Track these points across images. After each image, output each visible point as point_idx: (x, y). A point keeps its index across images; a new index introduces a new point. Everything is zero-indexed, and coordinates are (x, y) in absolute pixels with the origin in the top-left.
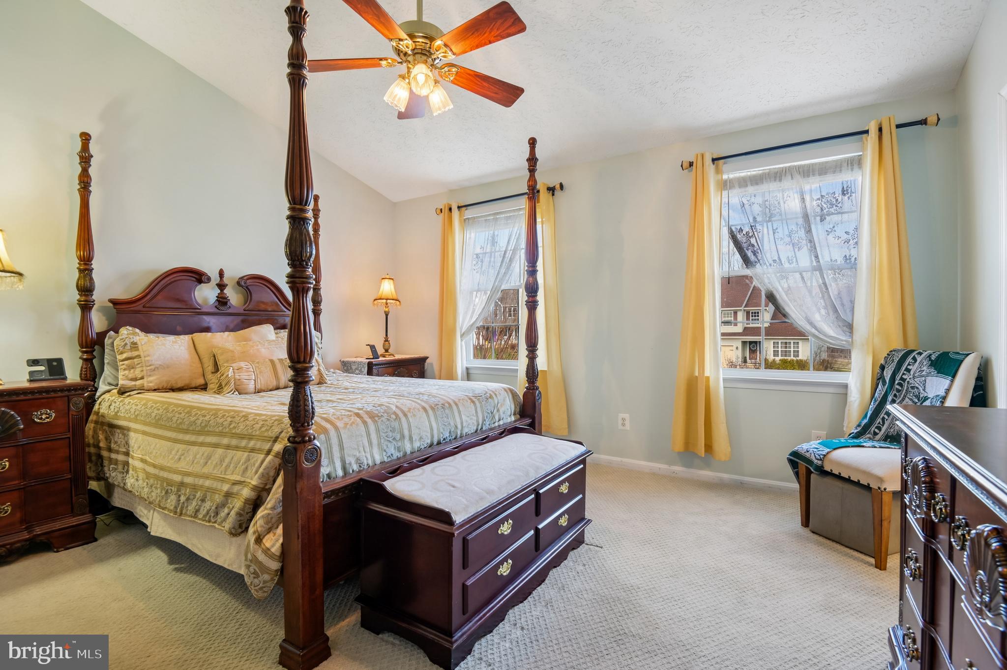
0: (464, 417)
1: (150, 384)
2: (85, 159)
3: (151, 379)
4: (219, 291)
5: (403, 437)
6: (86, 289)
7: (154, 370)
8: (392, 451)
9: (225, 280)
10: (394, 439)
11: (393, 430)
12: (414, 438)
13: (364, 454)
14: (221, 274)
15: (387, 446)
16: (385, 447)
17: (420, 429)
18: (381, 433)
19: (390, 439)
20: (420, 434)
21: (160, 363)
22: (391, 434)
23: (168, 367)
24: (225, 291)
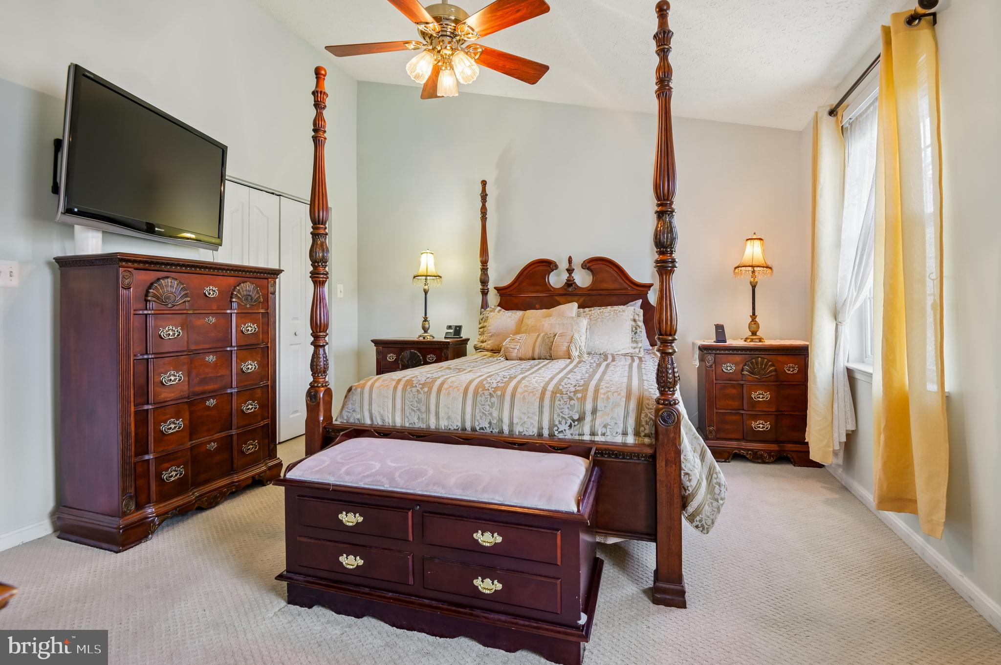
0: (516, 413)
1: (488, 346)
2: (484, 197)
3: (489, 342)
4: (568, 275)
5: (428, 410)
6: (484, 282)
7: (492, 336)
8: (416, 420)
9: (574, 266)
10: (419, 410)
11: (419, 401)
12: (441, 414)
13: (387, 413)
14: (570, 260)
15: (410, 414)
16: (408, 414)
17: (449, 408)
18: (406, 400)
19: (415, 409)
20: (448, 413)
21: (494, 331)
22: (416, 404)
23: (499, 335)
24: (573, 275)
